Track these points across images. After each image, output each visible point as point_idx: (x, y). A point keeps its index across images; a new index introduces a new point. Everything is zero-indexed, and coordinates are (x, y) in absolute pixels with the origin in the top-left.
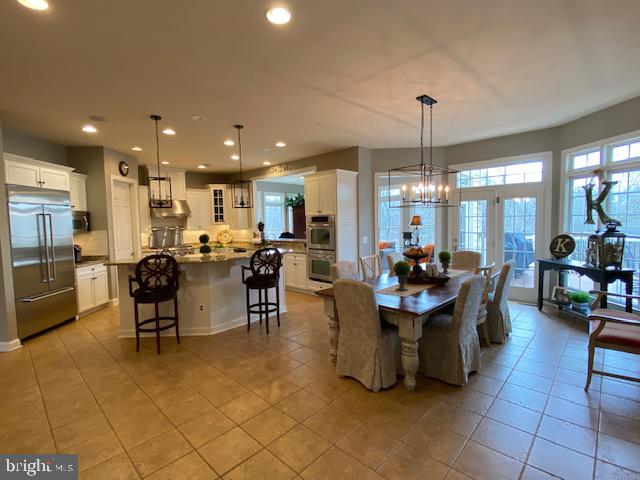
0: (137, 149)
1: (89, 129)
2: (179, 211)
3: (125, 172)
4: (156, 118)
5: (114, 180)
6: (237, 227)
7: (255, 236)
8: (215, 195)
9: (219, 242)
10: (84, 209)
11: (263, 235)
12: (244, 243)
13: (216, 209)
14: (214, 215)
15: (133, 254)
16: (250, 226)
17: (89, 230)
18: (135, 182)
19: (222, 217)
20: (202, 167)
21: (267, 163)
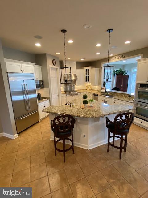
0: (58, 53)
1: (38, 45)
2: (73, 78)
3: (55, 64)
4: (64, 31)
5: (51, 68)
6: (94, 85)
7: (102, 89)
8: (86, 71)
9: (86, 90)
10: (41, 79)
11: (105, 89)
12: (96, 91)
13: (86, 77)
14: (85, 79)
15: (58, 95)
16: (99, 84)
17: (43, 87)
18: (58, 68)
19: (88, 80)
20: (82, 60)
21: (111, 55)
